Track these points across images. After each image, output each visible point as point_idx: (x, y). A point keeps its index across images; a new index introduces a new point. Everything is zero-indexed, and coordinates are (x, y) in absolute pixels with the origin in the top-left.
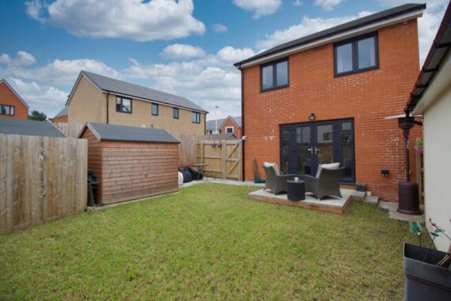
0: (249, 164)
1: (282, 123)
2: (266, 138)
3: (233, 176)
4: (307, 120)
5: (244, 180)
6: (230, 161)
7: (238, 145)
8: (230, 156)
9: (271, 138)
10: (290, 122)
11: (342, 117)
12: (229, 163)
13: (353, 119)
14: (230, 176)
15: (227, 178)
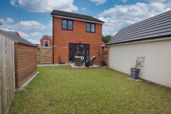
0: (56, 57)
1: (70, 42)
2: (64, 47)
3: (47, 63)
4: (79, 43)
5: (53, 64)
6: (45, 56)
7: (50, 49)
8: (45, 54)
9: (66, 47)
10: (73, 43)
11: (87, 44)
12: (44, 57)
13: (89, 44)
14: (45, 63)
15: (43, 64)
